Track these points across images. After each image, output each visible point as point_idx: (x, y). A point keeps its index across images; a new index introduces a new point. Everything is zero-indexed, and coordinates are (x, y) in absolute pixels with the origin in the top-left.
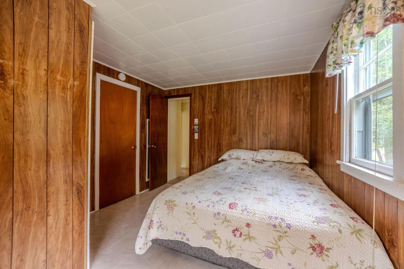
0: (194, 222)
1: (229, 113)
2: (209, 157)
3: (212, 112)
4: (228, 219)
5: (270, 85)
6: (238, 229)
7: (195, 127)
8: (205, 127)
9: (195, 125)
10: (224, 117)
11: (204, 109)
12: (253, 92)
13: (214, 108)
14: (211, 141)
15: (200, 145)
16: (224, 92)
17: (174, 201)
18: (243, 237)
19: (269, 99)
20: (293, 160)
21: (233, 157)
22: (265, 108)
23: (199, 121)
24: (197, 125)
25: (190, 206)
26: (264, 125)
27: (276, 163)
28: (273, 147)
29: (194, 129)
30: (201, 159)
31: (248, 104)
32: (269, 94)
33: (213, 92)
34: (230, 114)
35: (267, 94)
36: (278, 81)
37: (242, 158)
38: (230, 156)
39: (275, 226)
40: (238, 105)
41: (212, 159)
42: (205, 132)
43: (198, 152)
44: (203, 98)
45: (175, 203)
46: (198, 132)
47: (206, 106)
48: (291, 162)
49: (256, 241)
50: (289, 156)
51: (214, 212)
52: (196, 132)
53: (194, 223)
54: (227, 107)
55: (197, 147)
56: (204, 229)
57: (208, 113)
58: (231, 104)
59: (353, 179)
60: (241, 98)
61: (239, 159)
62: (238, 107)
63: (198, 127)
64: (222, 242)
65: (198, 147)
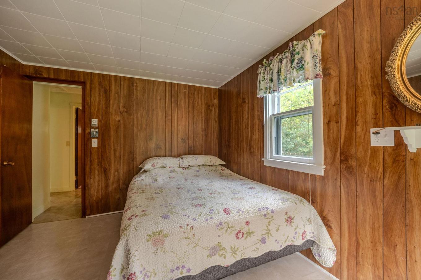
0: (195, 245)
1: (144, 115)
2: (117, 170)
3: (120, 112)
4: (230, 225)
5: (187, 92)
6: (240, 230)
7: (92, 130)
8: (109, 131)
9: (93, 128)
10: (138, 120)
11: (107, 107)
12: (171, 96)
13: (124, 107)
14: (119, 149)
15: (102, 156)
16: (137, 90)
17: (161, 231)
18: (245, 236)
19: (187, 105)
20: (215, 163)
21: (158, 166)
22: (184, 113)
23: (99, 122)
24: (96, 128)
25: (187, 229)
26: (182, 130)
27: (200, 167)
28: (191, 152)
29: (90, 133)
30: (103, 174)
31: (166, 108)
32: (187, 101)
33: (122, 86)
34: (145, 117)
35: (185, 100)
36: (195, 90)
37: (168, 166)
38: (154, 165)
39: (265, 215)
40: (155, 107)
41: (122, 172)
42: (109, 137)
43: (98, 165)
44: (106, 92)
45: (165, 232)
46: (97, 138)
47: (111, 102)
48: (213, 164)
49: (254, 234)
50: (211, 159)
51: (216, 224)
52: (94, 138)
53: (195, 247)
54: (142, 108)
55: (96, 158)
56: (208, 247)
57: (113, 113)
58: (146, 105)
59: (276, 170)
60: (159, 101)
61: (165, 167)
62: (155, 109)
63: (98, 130)
64: (227, 251)
65: (98, 158)
